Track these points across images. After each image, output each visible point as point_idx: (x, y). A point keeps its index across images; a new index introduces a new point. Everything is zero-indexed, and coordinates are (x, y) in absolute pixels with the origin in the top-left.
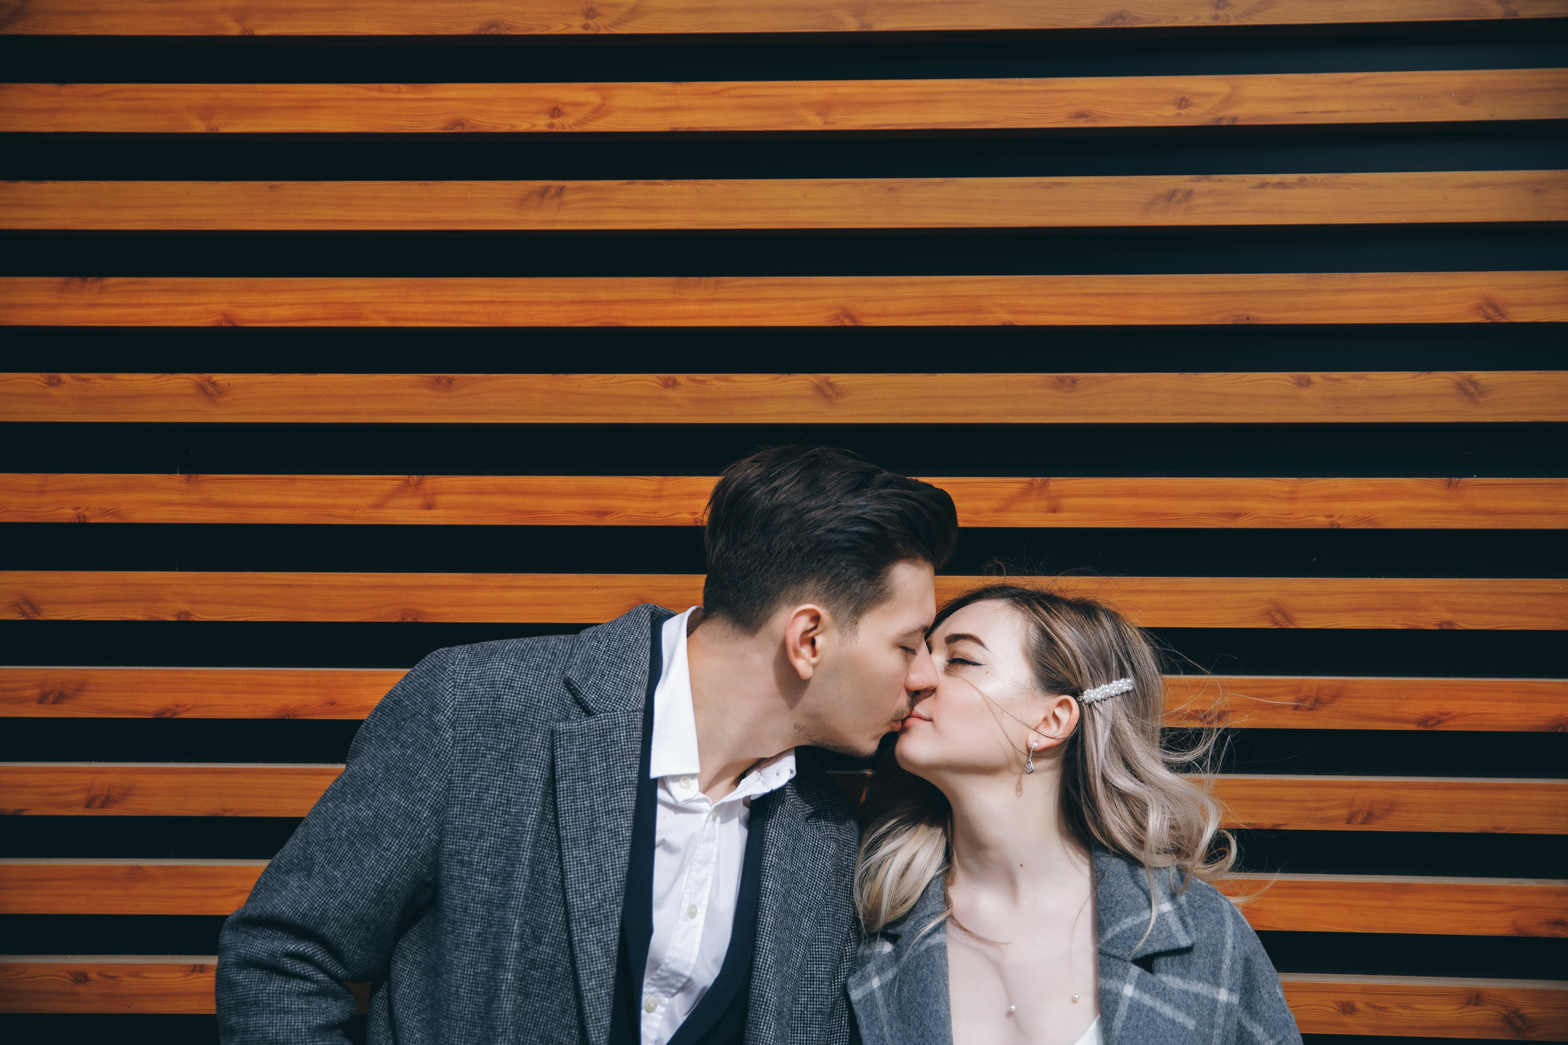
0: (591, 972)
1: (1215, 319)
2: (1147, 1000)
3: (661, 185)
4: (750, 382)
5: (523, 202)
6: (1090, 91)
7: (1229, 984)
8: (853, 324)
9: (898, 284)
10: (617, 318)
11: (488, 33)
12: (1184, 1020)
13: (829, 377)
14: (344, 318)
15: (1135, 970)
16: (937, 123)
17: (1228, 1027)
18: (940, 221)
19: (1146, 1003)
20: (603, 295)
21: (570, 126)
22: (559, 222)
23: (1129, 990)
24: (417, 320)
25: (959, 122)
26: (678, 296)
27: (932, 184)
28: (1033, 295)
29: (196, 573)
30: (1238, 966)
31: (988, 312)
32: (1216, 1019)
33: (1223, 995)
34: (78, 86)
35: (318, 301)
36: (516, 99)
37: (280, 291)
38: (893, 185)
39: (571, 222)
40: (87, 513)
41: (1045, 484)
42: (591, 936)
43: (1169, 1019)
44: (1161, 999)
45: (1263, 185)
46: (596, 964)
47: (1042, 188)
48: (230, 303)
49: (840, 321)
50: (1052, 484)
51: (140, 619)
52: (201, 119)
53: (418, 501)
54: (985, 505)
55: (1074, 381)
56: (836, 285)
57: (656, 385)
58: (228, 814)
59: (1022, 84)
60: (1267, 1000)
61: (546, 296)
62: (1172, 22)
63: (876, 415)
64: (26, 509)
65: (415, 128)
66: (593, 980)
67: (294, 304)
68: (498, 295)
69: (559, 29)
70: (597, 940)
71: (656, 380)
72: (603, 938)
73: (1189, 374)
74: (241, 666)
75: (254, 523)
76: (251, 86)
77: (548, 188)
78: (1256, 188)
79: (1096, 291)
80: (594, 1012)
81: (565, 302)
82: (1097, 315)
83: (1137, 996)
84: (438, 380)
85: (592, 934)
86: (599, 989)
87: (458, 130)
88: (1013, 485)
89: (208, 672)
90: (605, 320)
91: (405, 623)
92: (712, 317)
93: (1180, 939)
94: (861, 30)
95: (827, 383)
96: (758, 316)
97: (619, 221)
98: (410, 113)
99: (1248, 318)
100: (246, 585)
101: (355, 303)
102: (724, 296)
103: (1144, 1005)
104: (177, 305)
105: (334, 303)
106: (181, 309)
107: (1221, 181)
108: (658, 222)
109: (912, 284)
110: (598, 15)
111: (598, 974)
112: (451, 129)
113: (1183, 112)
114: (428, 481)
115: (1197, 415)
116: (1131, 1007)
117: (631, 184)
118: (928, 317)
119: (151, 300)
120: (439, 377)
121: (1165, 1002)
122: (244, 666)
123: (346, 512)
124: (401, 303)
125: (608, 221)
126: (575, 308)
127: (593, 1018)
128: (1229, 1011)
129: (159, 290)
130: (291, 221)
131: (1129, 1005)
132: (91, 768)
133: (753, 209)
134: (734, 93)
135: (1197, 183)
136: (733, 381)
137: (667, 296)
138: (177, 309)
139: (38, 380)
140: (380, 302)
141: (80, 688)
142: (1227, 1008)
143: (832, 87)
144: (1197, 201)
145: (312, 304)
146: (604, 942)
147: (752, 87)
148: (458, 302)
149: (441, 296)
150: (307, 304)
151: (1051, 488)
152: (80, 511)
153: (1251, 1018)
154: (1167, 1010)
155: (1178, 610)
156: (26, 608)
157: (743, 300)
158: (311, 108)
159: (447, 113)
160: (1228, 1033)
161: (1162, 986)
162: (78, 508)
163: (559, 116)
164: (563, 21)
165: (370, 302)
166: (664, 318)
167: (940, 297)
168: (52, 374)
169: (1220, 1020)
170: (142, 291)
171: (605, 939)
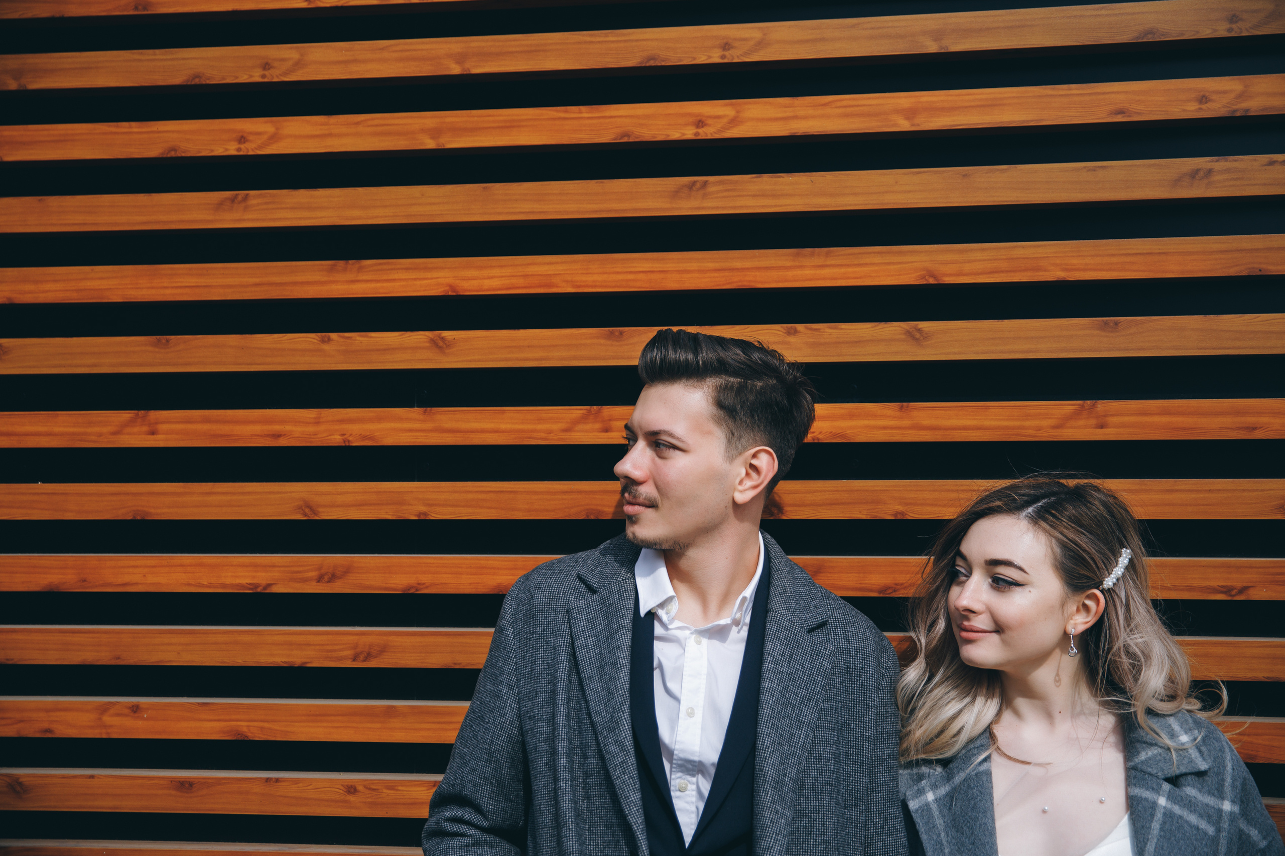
0: (615, 765)
1: (1232, 272)
2: (1177, 810)
3: (783, 177)
4: (855, 329)
5: (675, 194)
6: (1126, 92)
7: (1231, 797)
8: (936, 282)
9: (972, 250)
10: (749, 281)
11: (647, 65)
12: (1205, 827)
13: (918, 324)
14: (540, 286)
15: (1166, 786)
16: (1001, 122)
17: (1232, 831)
18: (1005, 199)
19: (1176, 812)
20: (738, 264)
21: (711, 134)
22: (704, 208)
23: (1162, 801)
24: (596, 286)
25: (1019, 121)
26: (797, 264)
27: (998, 170)
28: (1082, 256)
29: (431, 483)
30: (1238, 783)
31: (1045, 270)
32: (1221, 825)
33: (1227, 806)
34: (341, 116)
35: (520, 274)
36: (669, 114)
37: (491, 267)
38: (967, 172)
39: (713, 208)
40: (351, 439)
41: (1094, 406)
42: (610, 740)
43: (1194, 826)
44: (1188, 809)
45: (1272, 163)
46: (618, 758)
47: (1088, 171)
48: (454, 277)
49: (926, 280)
50: (1099, 406)
51: (391, 518)
52: (432, 138)
53: (598, 426)
54: (1045, 423)
55: (1116, 324)
56: (922, 252)
57: (781, 333)
58: (457, 667)
59: (1070, 89)
60: (1260, 809)
61: (694, 266)
62: (1194, 35)
63: (955, 353)
64: (306, 436)
65: (592, 140)
66: (618, 770)
67: (502, 277)
68: (657, 266)
69: (702, 59)
70: (614, 741)
71: (781, 329)
72: (618, 739)
73: (1212, 316)
74: (464, 554)
75: (475, 444)
76: (468, 112)
77: (695, 182)
78: (1265, 165)
79: (1133, 252)
80: (623, 793)
81: (709, 270)
82: (1134, 271)
83: (1169, 806)
84: (612, 333)
85: (611, 738)
86: (623, 776)
87: (625, 140)
88: (1067, 407)
89: (441, 558)
90: (740, 284)
91: (589, 520)
92: (824, 279)
93: (1199, 764)
94: (940, 51)
95: (916, 329)
96: (860, 278)
97: (750, 206)
98: (588, 128)
99: (1260, 270)
100: (469, 492)
101: (548, 275)
102: (833, 262)
103: (1175, 814)
104: (415, 279)
105: (532, 275)
106: (418, 283)
107: (1236, 161)
108: (781, 206)
109: (983, 250)
110: (732, 47)
111: (620, 765)
112: (620, 139)
113: (1204, 107)
114: (605, 411)
115: (1219, 348)
116: (1165, 814)
117: (759, 177)
118: (996, 275)
119: (396, 276)
120: (613, 330)
121: (1191, 812)
122: (467, 554)
123: (543, 435)
124: (583, 274)
125: (742, 207)
126: (716, 274)
127: (623, 797)
128: (1232, 817)
129: (402, 269)
130: (500, 213)
131: (1163, 813)
132: (356, 631)
133: (855, 194)
134: (839, 104)
135: (1216, 163)
136: (842, 329)
137: (788, 264)
138: (415, 282)
139: (314, 339)
140: (567, 274)
141: (348, 570)
142: (1231, 816)
143: (917, 96)
144: (1216, 178)
145: (516, 276)
146: (619, 741)
147: (854, 99)
148: (627, 272)
149: (613, 268)
150: (513, 276)
151: (1099, 409)
152: (345, 436)
153: (1248, 822)
154: (1193, 819)
155: (1206, 505)
156: (307, 510)
157: (848, 266)
158: (513, 127)
159: (616, 127)
160: (1232, 835)
161: (1189, 799)
162: (344, 435)
163: (703, 127)
164: (705, 54)
165: (560, 274)
166: (786, 281)
167: (1006, 259)
168: (324, 334)
169: (1226, 825)
170: (389, 270)
171: (620, 739)
